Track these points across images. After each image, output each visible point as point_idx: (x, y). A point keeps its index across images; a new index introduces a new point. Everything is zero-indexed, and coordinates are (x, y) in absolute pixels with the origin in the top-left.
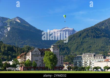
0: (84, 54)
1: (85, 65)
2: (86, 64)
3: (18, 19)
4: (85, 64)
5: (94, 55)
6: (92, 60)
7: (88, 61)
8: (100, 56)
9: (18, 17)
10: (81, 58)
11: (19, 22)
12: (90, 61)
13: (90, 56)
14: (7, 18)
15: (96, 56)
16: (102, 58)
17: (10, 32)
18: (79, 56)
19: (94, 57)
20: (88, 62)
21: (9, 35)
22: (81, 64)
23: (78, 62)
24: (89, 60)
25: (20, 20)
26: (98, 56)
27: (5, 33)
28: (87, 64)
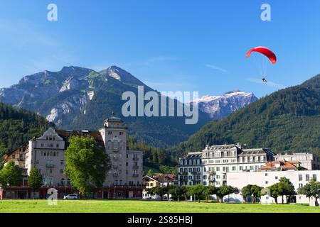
0: (208, 149)
1: (210, 182)
2: (212, 178)
3: (116, 72)
4: (209, 178)
5: (239, 151)
6: (230, 167)
7: (218, 169)
8: (255, 152)
9: (114, 67)
10: (198, 161)
11: (118, 78)
12: (224, 170)
13: (225, 152)
14: (88, 69)
15: (245, 153)
16: (262, 158)
18: (194, 155)
19: (238, 157)
20: (218, 173)
22: (199, 177)
23: (190, 174)
24: (221, 167)
25: (119, 74)
26: (250, 153)
28: (216, 180)
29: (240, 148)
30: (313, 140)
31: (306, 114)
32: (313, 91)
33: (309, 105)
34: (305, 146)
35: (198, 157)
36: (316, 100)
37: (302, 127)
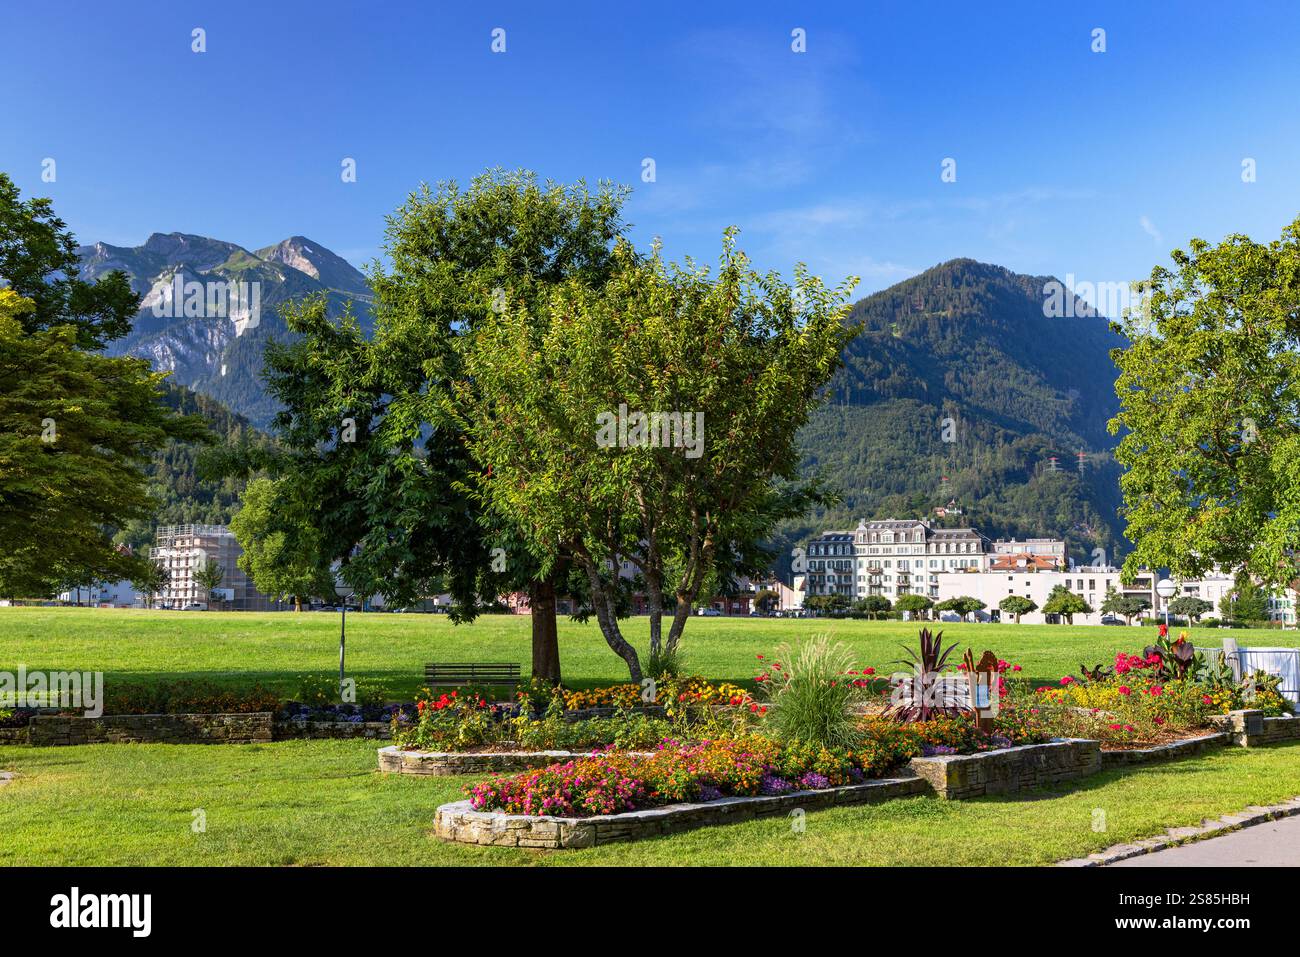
0: (867, 527)
1: (871, 587)
2: (876, 580)
3: (305, 254)
4: (870, 580)
5: (928, 534)
6: (912, 561)
7: (887, 564)
8: (959, 536)
9: (299, 241)
10: (848, 547)
11: (312, 272)
12: (899, 566)
13: (903, 534)
14: (225, 245)
15: (940, 536)
16: (973, 547)
17: (251, 347)
18: (837, 537)
19: (928, 544)
20: (887, 571)
21: (242, 367)
22: (848, 578)
23: (830, 572)
24: (894, 561)
25: (314, 262)
26: (949, 536)
27: (212, 348)
28: (884, 584)
29: (928, 526)
30: (870, 470)
31: (853, 401)
32: (870, 341)
33: (861, 377)
34: (853, 486)
35: (847, 541)
36: (877, 366)
37: (842, 434)
